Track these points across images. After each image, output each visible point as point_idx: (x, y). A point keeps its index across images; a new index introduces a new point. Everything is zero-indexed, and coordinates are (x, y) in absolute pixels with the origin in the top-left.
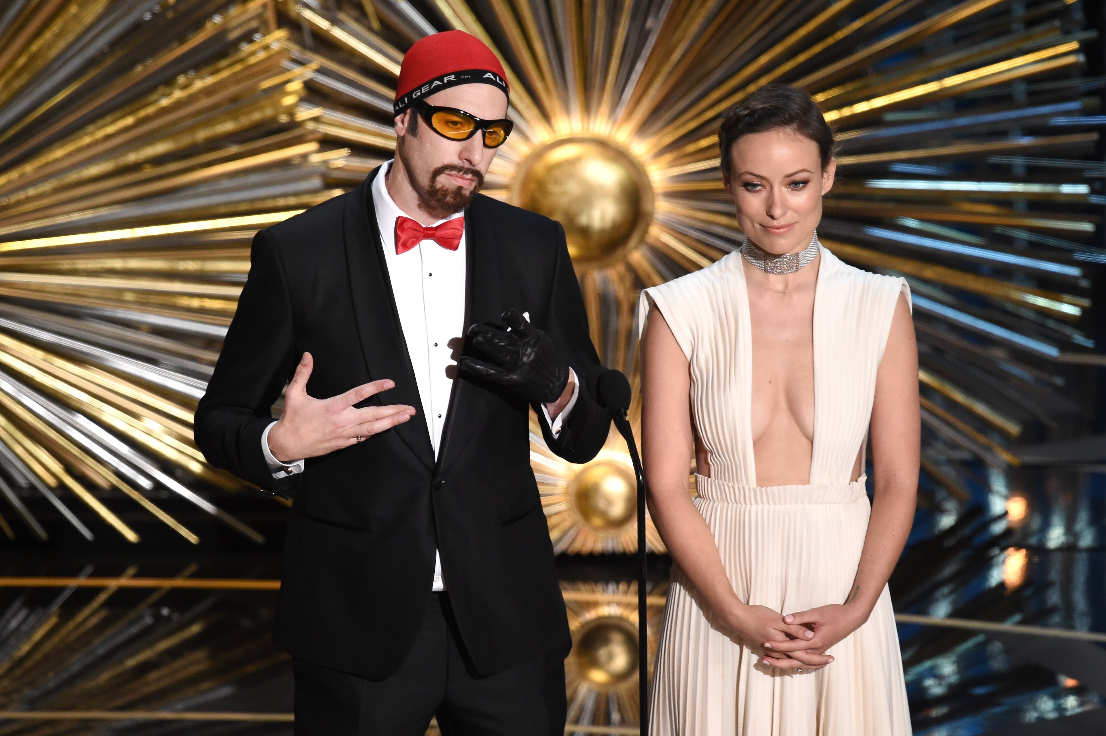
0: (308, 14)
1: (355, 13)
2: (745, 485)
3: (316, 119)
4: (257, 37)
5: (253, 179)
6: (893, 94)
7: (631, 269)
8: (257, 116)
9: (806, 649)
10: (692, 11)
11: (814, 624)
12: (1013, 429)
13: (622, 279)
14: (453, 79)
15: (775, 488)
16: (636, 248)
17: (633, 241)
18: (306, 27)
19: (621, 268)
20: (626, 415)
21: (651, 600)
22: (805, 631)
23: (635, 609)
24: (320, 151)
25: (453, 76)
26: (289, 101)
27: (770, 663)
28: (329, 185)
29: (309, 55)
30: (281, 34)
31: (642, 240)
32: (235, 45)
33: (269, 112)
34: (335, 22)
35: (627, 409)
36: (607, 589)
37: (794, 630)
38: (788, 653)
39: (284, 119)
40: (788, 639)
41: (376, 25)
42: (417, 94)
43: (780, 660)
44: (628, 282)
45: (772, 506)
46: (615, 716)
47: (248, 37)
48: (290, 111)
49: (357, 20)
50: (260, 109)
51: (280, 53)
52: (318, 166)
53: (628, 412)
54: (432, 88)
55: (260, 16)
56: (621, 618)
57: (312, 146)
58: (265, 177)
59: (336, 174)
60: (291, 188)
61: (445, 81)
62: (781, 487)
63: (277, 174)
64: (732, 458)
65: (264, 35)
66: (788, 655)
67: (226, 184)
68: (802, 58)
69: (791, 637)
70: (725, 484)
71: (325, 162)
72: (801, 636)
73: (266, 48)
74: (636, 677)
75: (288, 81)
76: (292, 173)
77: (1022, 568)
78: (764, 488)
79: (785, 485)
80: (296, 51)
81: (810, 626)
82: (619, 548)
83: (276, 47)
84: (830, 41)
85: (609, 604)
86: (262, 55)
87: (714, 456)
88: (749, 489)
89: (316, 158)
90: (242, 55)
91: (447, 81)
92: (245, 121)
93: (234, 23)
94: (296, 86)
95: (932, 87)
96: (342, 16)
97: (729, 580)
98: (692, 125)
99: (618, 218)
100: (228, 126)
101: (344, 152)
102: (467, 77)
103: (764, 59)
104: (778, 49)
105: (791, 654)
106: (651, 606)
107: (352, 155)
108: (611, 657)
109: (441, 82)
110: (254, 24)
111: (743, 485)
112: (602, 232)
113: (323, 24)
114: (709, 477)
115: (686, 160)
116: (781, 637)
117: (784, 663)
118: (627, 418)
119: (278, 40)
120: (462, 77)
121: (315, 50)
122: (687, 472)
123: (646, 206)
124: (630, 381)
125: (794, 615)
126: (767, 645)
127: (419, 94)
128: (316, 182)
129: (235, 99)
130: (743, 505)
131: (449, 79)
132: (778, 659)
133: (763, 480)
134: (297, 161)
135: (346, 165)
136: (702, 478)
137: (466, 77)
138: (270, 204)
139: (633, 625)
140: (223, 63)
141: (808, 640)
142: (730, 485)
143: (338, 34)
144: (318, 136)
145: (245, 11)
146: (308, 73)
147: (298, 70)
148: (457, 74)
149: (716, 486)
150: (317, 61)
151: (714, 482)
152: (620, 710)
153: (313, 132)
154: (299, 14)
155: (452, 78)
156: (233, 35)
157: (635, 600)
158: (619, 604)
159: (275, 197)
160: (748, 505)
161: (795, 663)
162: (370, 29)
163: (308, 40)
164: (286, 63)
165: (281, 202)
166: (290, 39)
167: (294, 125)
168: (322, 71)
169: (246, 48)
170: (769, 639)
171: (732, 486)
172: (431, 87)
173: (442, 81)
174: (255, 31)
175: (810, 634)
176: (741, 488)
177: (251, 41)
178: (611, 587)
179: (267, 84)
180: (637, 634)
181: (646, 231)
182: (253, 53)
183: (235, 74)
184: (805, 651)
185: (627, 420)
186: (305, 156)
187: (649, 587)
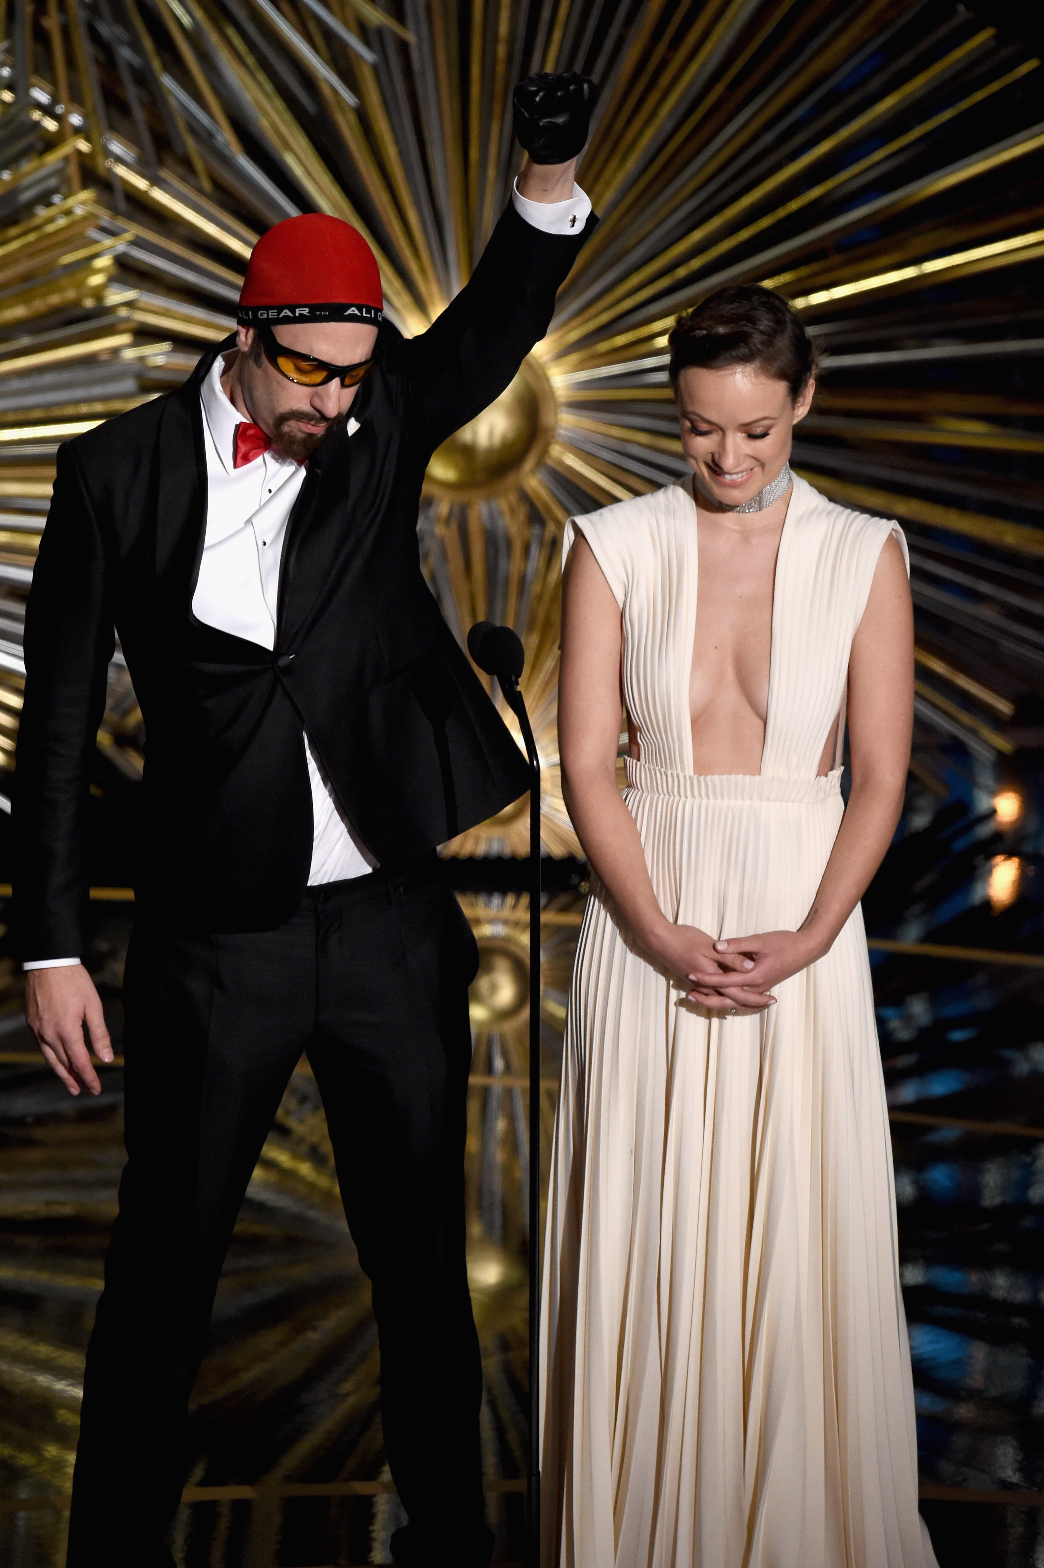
0: (121, 171)
1: (181, 170)
2: (679, 771)
3: (130, 304)
4: (57, 199)
5: (49, 378)
6: (860, 282)
7: (525, 497)
8: (54, 299)
9: (742, 986)
10: (607, 174)
11: (756, 953)
12: (1004, 707)
13: (513, 511)
14: (307, 314)
15: (716, 777)
16: (533, 472)
17: (529, 463)
18: (118, 188)
19: (513, 498)
20: (517, 684)
21: (546, 917)
22: (743, 961)
23: (525, 929)
24: (134, 345)
25: (307, 310)
26: (96, 280)
27: (696, 999)
28: (145, 388)
29: (121, 223)
30: (86, 195)
31: (540, 463)
32: (29, 208)
33: (71, 294)
34: (155, 181)
35: (519, 676)
36: (490, 902)
37: (729, 960)
38: (719, 989)
39: (89, 303)
40: (720, 971)
41: (207, 186)
42: (263, 315)
43: (709, 997)
44: (522, 513)
45: (712, 801)
46: (499, 1064)
47: (45, 199)
48: (98, 293)
49: (183, 179)
50: (61, 290)
51: (85, 219)
52: (132, 364)
53: (520, 680)
54: (281, 316)
55: (59, 172)
56: (507, 939)
57: (123, 339)
58: (65, 376)
59: (154, 375)
60: (97, 391)
61: (297, 314)
62: (724, 777)
63: (80, 374)
64: (664, 738)
65: (65, 198)
66: (718, 991)
67: (16, 384)
68: (745, 234)
69: (725, 968)
70: (657, 769)
71: (142, 359)
72: (738, 966)
73: (68, 212)
74: (526, 1013)
75: (96, 256)
76: (98, 372)
77: (1014, 882)
78: (703, 777)
79: (730, 774)
80: (105, 217)
81: (749, 956)
82: (507, 851)
83: (79, 211)
84: (781, 213)
85: (492, 921)
86: (62, 222)
87: (644, 733)
88: (685, 777)
89: (129, 354)
90: (37, 221)
91: (299, 314)
92: (39, 305)
93: (26, 181)
94: (104, 262)
95: (909, 273)
96: (165, 174)
97: (656, 896)
98: (605, 318)
99: (511, 435)
100: (18, 312)
101: (165, 346)
102: (325, 313)
103: (697, 236)
104: (716, 223)
105: (723, 990)
106: (547, 925)
107: (174, 350)
108: (494, 988)
109: (292, 314)
110: (53, 182)
111: (677, 771)
112: (490, 451)
113: (141, 183)
114: (639, 760)
115: (597, 362)
116: (712, 967)
117: (714, 1001)
118: (519, 688)
119: (83, 203)
120: (318, 313)
121: (129, 217)
122: (613, 753)
123: (547, 419)
124: (523, 641)
125: (729, 941)
126: (692, 977)
127: (265, 316)
128: (129, 385)
129: (27, 278)
130: (677, 798)
131: (301, 312)
132: (706, 995)
133: (702, 767)
134: (104, 357)
135: (167, 363)
136: (630, 761)
137: (322, 313)
138: (70, 411)
139: (523, 948)
140: (13, 231)
141: (747, 971)
142: (662, 770)
143: (160, 196)
144: (131, 325)
145: (41, 166)
146: (120, 245)
147: (108, 242)
148: (313, 308)
149: (646, 772)
150: (133, 231)
151: (644, 766)
152: (505, 1055)
153: (127, 319)
154: (110, 170)
155: (305, 312)
156: (26, 196)
157: (525, 916)
158: (506, 922)
159: (78, 402)
160: (683, 798)
161: (728, 1002)
162: (200, 191)
163: (122, 204)
164: (93, 233)
165: (84, 409)
166: (97, 202)
167: (102, 311)
168: (137, 243)
169: (42, 213)
170: (697, 969)
171: (664, 772)
172: (279, 315)
173: (294, 312)
174: (55, 191)
175: (749, 964)
176: (675, 776)
177: (49, 204)
178: (496, 900)
179: (67, 259)
180: (527, 960)
181: (545, 451)
182: (51, 220)
183: (29, 244)
184: (741, 988)
185: (518, 690)
186: (115, 351)
187: (543, 901)
